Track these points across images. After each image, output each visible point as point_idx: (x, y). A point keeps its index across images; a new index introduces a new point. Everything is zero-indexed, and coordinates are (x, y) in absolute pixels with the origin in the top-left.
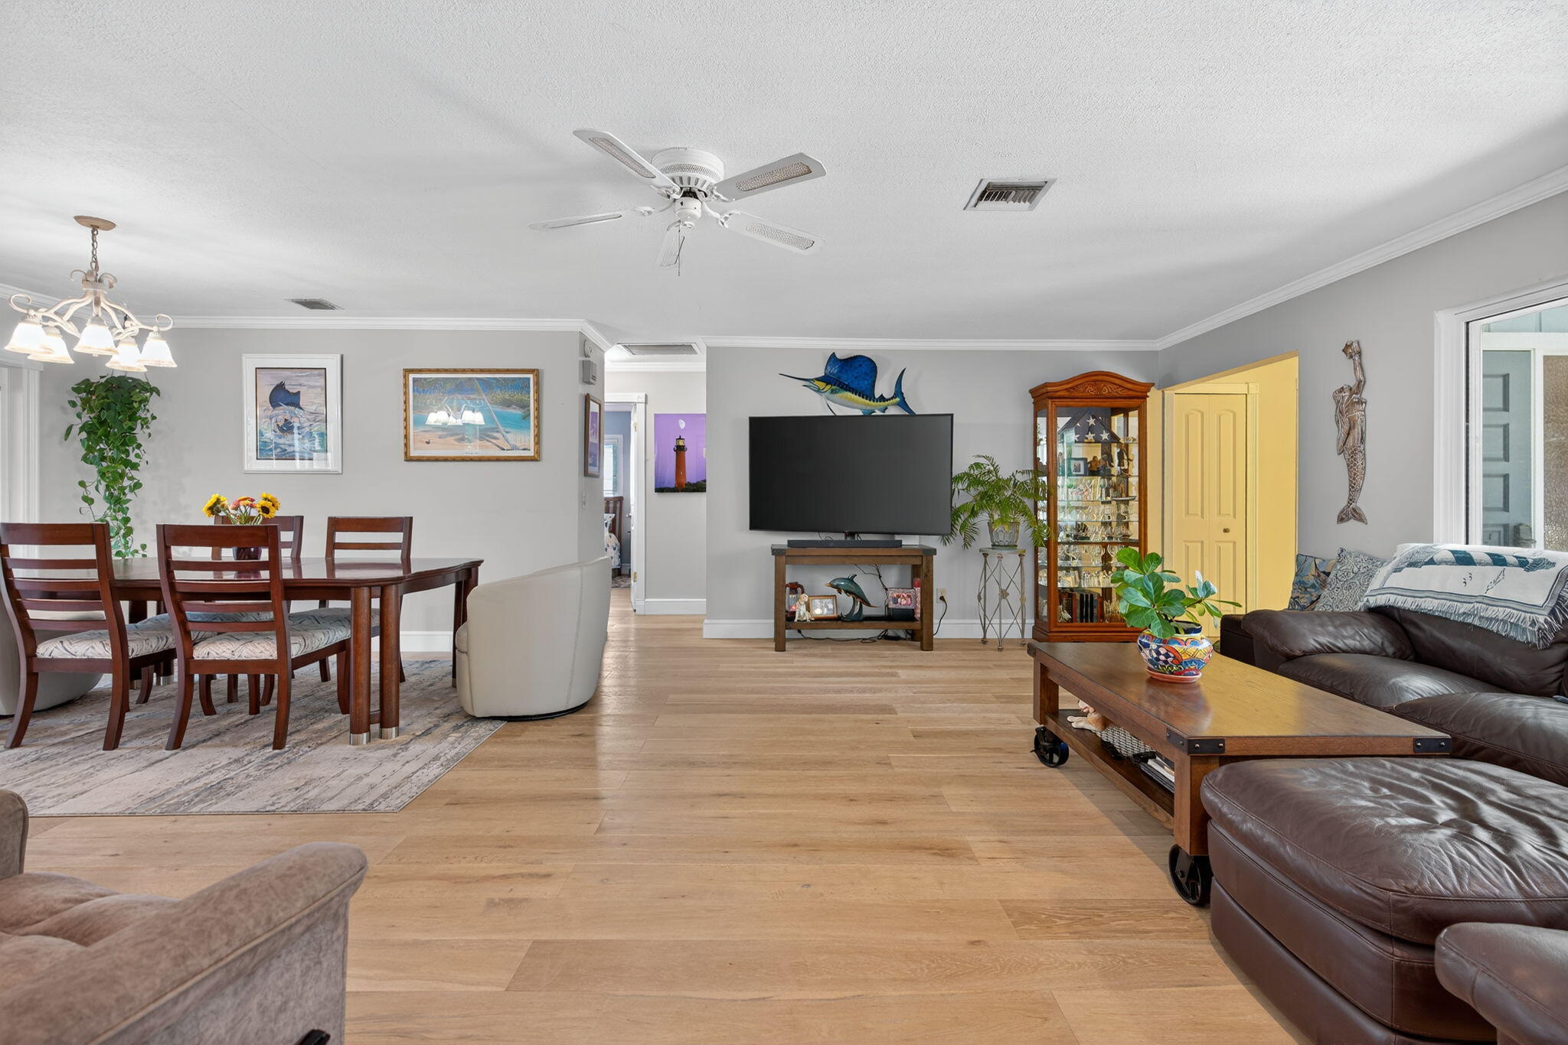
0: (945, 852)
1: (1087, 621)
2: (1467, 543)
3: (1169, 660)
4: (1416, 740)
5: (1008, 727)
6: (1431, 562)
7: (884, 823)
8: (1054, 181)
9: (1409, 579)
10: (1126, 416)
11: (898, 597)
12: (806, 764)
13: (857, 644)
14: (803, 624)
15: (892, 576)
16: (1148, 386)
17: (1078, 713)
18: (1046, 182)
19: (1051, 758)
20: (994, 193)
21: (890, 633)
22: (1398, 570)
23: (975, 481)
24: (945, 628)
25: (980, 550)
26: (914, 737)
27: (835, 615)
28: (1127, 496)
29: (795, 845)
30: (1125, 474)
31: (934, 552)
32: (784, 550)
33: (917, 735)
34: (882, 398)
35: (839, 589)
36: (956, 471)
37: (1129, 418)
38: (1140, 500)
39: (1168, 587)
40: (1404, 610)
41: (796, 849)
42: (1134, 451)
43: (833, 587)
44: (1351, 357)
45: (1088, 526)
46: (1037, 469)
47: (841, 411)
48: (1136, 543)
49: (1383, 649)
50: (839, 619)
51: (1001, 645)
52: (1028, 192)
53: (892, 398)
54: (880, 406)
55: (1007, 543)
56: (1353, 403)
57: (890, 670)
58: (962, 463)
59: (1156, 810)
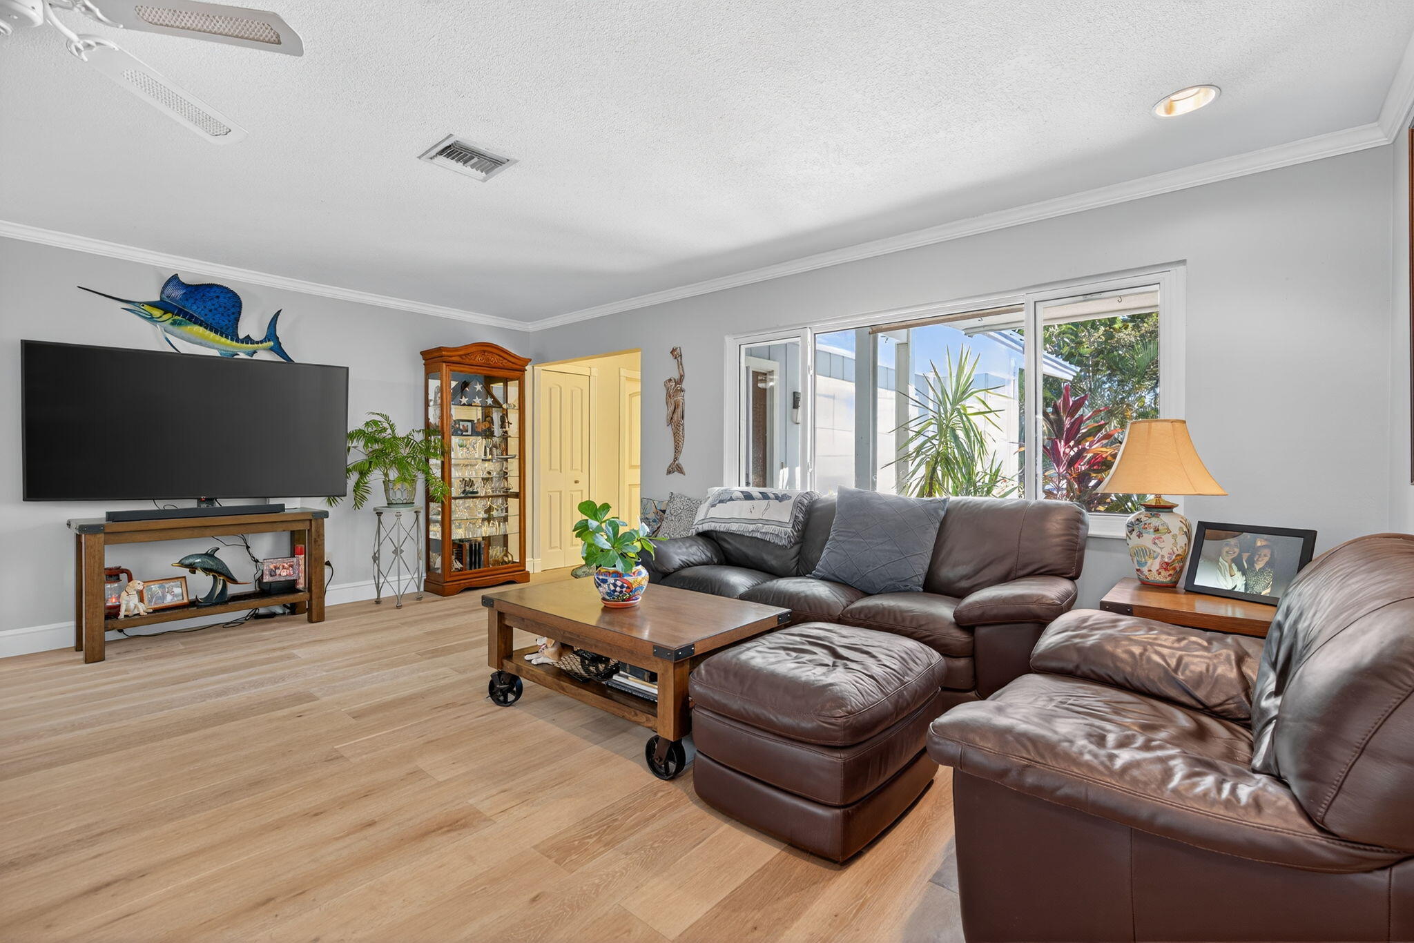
0: (456, 824)
1: (475, 568)
2: (739, 486)
3: (624, 589)
4: (779, 616)
5: (446, 681)
6: (731, 499)
7: (372, 824)
8: (516, 161)
9: (721, 511)
10: (506, 386)
11: (276, 568)
12: (227, 794)
13: (217, 631)
14: (135, 620)
15: (265, 545)
16: (527, 361)
17: (535, 650)
18: (508, 160)
19: (506, 698)
20: (455, 152)
21: (262, 611)
22: (713, 506)
23: (371, 439)
24: (335, 595)
25: (375, 509)
26: (354, 718)
27: (186, 601)
28: (507, 455)
29: (269, 900)
30: (505, 437)
31: (326, 514)
32: (102, 525)
33: (357, 715)
34: (248, 340)
35: (193, 568)
36: (351, 428)
37: (509, 388)
38: (520, 459)
39: (622, 530)
40: (719, 532)
41: (271, 904)
42: (513, 417)
43: (186, 566)
44: (676, 358)
45: (474, 482)
46: (428, 429)
47: (186, 348)
48: (516, 495)
49: (712, 559)
50: (194, 604)
51: (398, 602)
52: (490, 163)
53: (262, 342)
54: (249, 348)
55: (405, 501)
56: (677, 390)
57: (283, 653)
58: (357, 420)
59: (636, 715)
